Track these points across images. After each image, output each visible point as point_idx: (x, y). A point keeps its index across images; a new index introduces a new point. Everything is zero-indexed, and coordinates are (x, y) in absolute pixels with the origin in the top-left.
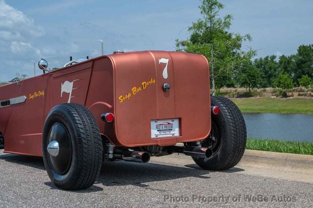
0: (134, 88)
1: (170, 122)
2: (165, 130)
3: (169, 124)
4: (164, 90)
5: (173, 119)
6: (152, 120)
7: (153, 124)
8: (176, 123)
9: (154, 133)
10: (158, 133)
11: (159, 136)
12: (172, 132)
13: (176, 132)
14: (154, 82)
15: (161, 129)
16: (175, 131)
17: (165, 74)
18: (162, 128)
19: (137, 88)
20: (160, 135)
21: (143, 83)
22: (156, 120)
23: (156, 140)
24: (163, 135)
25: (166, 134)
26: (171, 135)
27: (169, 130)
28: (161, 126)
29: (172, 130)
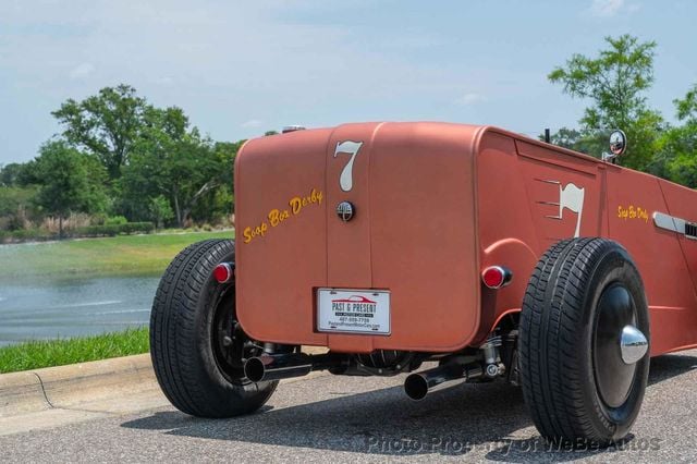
0: (273, 212)
1: (369, 295)
2: (356, 315)
3: (365, 300)
4: (340, 216)
5: (375, 289)
6: (325, 288)
7: (326, 298)
8: (383, 301)
9: (327, 319)
10: (337, 319)
11: (339, 328)
12: (372, 323)
13: (381, 320)
14: (320, 197)
15: (346, 311)
17: (346, 181)
18: (349, 309)
19: (281, 211)
20: (342, 324)
21: (293, 202)
22: (334, 289)
24: (348, 326)
25: (356, 325)
26: (370, 329)
27: (366, 315)
28: (346, 303)
29: (372, 316)
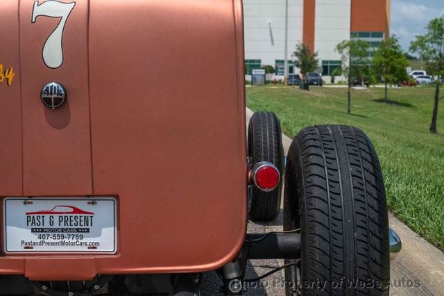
1: (83, 205)
2: (63, 230)
3: (76, 211)
4: (47, 102)
5: (93, 198)
6: (14, 197)
7: (16, 210)
8: (104, 211)
9: (18, 237)
10: (34, 238)
11: (36, 248)
12: (88, 240)
13: (105, 240)
14: (11, 76)
15: (47, 225)
16: (99, 235)
17: (53, 53)
18: (51, 223)
20: (42, 243)
22: (28, 199)
23: (24, 258)
24: (51, 246)
25: (63, 243)
26: (85, 249)
27: (78, 230)
28: (47, 217)
29: (88, 230)
